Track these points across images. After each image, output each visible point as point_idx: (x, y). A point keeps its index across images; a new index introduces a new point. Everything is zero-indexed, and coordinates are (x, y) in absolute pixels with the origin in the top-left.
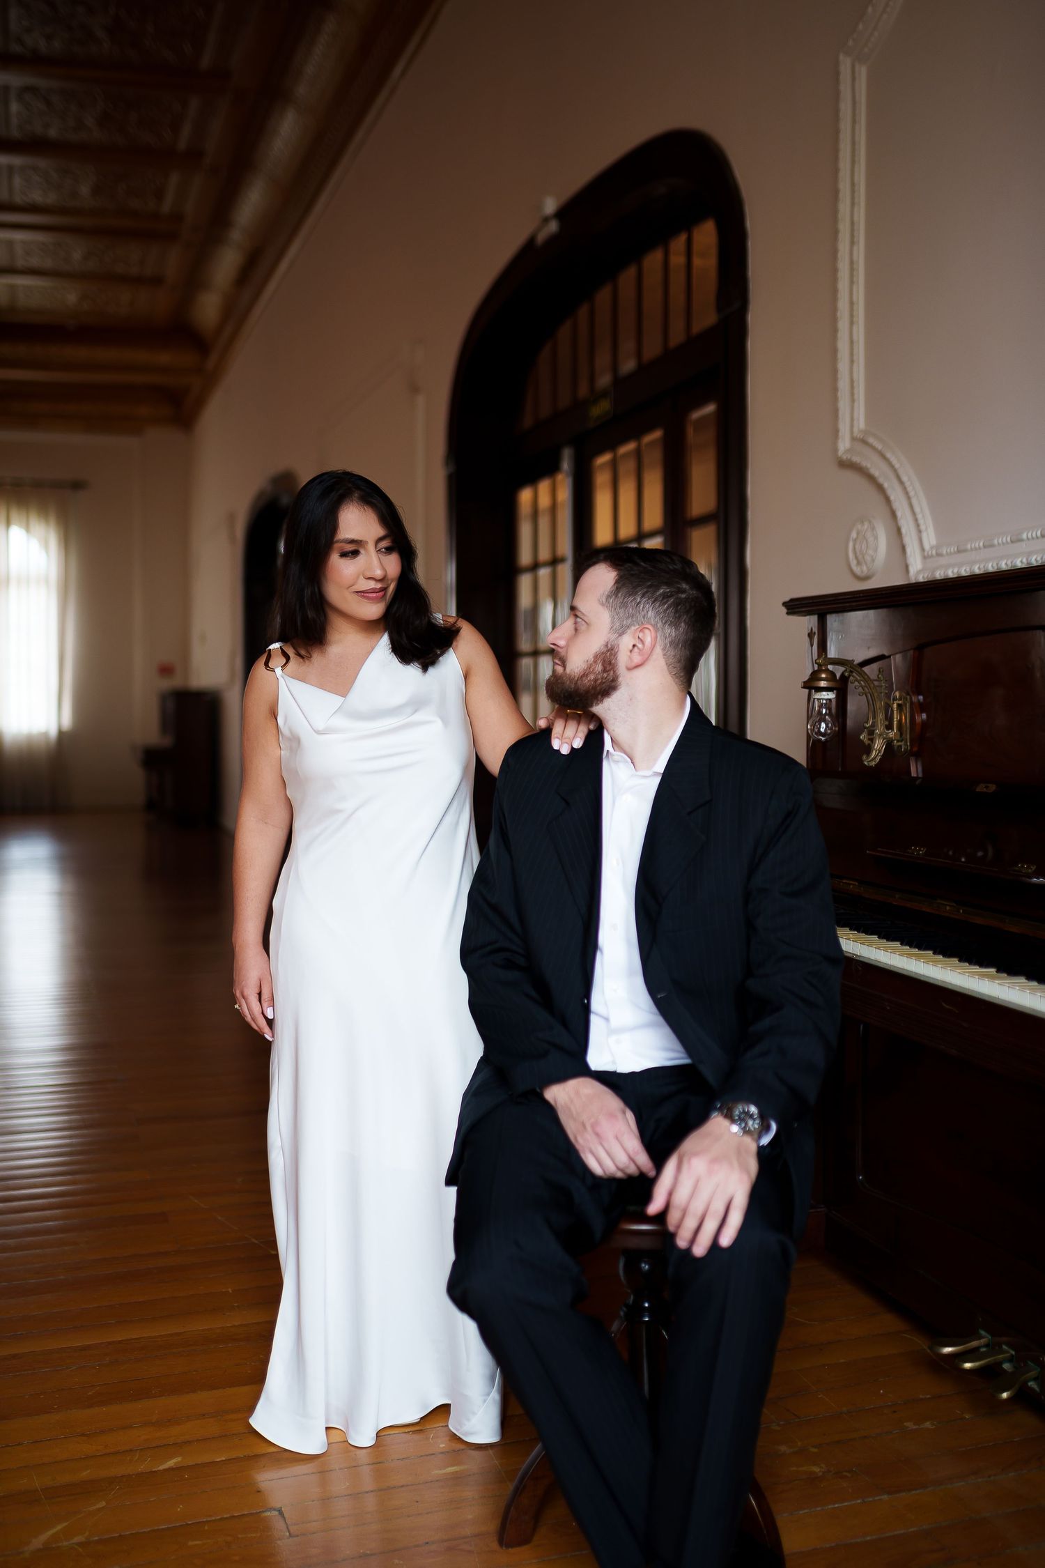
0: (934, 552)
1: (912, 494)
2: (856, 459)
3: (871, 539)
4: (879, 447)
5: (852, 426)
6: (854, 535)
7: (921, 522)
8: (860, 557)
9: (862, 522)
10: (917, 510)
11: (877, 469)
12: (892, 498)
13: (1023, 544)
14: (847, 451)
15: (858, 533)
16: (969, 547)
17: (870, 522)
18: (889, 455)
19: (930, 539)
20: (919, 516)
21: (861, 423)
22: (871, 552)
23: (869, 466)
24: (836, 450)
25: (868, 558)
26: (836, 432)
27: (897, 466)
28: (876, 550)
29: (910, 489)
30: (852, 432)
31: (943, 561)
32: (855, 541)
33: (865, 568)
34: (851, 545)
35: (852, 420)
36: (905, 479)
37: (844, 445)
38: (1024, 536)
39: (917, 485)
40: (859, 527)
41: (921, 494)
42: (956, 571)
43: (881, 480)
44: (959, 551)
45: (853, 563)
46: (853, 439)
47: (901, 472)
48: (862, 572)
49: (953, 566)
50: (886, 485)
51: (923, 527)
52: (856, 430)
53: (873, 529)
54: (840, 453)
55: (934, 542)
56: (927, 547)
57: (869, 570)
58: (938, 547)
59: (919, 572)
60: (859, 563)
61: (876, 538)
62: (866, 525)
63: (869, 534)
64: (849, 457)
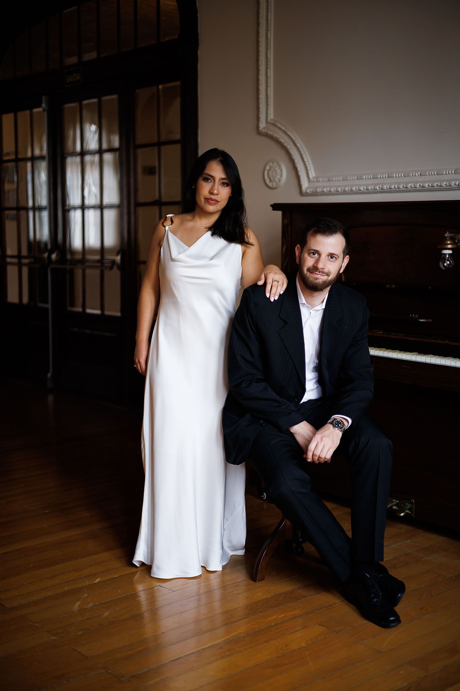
0: (315, 180)
1: (302, 152)
2: (270, 133)
3: (278, 171)
4: (284, 129)
5: (267, 117)
6: (268, 168)
7: (308, 166)
8: (272, 178)
9: (273, 163)
10: (306, 160)
11: (283, 139)
12: (292, 153)
13: (363, 181)
14: (264, 128)
15: (270, 168)
16: (334, 179)
17: (278, 163)
18: (289, 133)
19: (312, 174)
20: (307, 163)
21: (271, 116)
22: (278, 177)
23: (278, 137)
24: (258, 127)
25: (277, 179)
26: (258, 119)
27: (294, 139)
28: (281, 176)
29: (301, 150)
30: (267, 119)
31: (319, 184)
32: (269, 171)
33: (274, 184)
34: (266, 173)
35: (267, 113)
36: (298, 145)
37: (262, 125)
38: (364, 177)
39: (305, 149)
40: (271, 164)
41: (307, 153)
42: (328, 189)
43: (285, 144)
44: (329, 181)
45: (268, 181)
46: (267, 122)
47: (296, 142)
48: (273, 185)
49: (326, 187)
50: (288, 147)
51: (309, 168)
52: (269, 119)
53: (280, 166)
54: (260, 129)
55: (314, 175)
56: (311, 177)
57: (277, 184)
58: (317, 177)
59: (307, 188)
60: (271, 180)
61: (281, 170)
62: (275, 164)
63: (277, 168)
64: (266, 131)
